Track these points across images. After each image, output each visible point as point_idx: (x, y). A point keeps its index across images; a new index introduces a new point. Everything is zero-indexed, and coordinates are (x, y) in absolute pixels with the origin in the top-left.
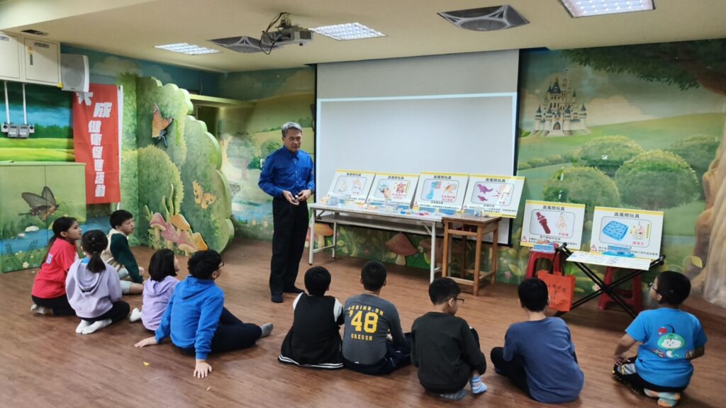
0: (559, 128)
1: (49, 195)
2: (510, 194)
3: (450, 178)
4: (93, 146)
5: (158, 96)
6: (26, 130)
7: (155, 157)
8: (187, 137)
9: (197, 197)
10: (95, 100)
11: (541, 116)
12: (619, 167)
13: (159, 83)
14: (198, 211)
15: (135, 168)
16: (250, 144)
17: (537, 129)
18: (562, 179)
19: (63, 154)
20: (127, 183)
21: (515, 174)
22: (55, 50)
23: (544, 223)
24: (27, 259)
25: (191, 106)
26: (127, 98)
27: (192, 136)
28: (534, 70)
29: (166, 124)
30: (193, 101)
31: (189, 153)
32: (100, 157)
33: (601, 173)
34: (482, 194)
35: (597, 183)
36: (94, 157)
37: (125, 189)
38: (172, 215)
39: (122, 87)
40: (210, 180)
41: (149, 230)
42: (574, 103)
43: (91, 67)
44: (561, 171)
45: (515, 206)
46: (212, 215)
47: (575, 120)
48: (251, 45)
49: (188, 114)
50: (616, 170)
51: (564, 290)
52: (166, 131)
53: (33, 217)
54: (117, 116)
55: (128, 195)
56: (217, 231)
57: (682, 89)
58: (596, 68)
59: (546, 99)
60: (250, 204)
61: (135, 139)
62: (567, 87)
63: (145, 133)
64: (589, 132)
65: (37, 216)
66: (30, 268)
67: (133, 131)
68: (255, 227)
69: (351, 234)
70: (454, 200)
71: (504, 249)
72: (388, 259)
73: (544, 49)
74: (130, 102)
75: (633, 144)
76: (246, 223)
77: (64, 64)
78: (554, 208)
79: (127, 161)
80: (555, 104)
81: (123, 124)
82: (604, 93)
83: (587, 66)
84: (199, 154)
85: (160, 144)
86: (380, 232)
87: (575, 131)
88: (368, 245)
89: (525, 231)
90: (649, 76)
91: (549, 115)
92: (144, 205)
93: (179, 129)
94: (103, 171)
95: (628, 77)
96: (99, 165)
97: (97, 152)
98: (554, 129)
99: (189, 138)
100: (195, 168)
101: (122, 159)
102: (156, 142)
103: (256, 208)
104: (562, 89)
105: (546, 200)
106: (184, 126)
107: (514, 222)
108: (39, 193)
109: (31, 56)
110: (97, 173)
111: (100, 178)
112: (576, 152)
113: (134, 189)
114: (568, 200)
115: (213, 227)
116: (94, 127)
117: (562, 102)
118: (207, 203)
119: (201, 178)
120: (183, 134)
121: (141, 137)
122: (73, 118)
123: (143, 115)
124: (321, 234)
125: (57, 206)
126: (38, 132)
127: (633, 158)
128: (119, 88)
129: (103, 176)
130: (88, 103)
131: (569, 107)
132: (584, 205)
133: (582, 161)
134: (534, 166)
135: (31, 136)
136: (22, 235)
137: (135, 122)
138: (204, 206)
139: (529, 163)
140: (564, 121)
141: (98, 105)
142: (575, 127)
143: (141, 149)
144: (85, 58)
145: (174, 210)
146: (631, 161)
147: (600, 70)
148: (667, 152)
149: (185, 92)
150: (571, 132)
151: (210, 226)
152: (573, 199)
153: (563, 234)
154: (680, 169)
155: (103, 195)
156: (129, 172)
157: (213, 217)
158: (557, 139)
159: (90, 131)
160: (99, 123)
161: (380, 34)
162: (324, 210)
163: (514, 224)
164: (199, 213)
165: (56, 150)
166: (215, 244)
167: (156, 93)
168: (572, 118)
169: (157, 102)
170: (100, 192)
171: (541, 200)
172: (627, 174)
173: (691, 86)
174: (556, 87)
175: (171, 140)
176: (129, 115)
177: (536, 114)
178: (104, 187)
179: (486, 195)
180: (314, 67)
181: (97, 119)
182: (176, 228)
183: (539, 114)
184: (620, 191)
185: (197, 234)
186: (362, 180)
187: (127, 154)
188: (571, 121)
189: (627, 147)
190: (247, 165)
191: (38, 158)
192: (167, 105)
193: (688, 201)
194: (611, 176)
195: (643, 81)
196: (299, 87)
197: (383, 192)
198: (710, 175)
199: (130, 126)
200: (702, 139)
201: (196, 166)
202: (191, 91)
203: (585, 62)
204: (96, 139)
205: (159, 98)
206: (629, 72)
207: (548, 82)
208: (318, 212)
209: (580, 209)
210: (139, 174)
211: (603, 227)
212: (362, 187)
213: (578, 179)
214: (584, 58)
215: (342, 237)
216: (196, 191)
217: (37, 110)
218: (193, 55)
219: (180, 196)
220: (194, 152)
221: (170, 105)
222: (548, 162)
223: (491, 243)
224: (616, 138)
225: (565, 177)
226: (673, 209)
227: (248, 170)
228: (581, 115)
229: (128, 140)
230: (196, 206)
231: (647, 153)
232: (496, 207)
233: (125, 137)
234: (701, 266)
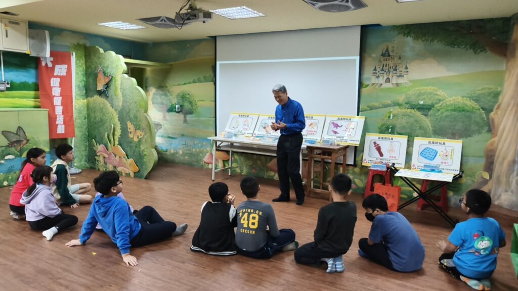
0: (389, 82)
1: (22, 132)
2: (355, 129)
3: (312, 117)
4: (54, 96)
5: (101, 60)
6: (4, 85)
7: (99, 104)
8: (123, 90)
9: (131, 133)
10: (55, 63)
11: (376, 73)
12: (431, 109)
13: (102, 51)
14: (131, 143)
15: (85, 112)
16: (169, 94)
17: (374, 83)
18: (391, 118)
19: (31, 102)
20: (79, 123)
21: (358, 115)
22: (24, 27)
23: (379, 149)
24: (6, 179)
25: (125, 67)
26: (78, 62)
27: (126, 89)
28: (372, 40)
29: (107, 81)
30: (126, 63)
31: (124, 101)
32: (60, 104)
33: (418, 114)
34: (335, 129)
35: (416, 121)
36: (55, 104)
37: (78, 128)
38: (113, 146)
39: (74, 53)
40: (140, 120)
41: (96, 157)
42: (400, 64)
43: (51, 39)
44: (390, 112)
45: (359, 138)
46: (141, 146)
47: (401, 76)
48: (168, 23)
49: (123, 73)
50: (429, 111)
51: (393, 196)
52: (107, 85)
53: (10, 149)
54: (71, 75)
55: (80, 132)
56: (145, 157)
57: (475, 54)
58: (415, 39)
59: (380, 61)
60: (169, 137)
61: (84, 92)
62: (395, 52)
63: (92, 87)
64: (410, 84)
65: (13, 148)
66: (9, 186)
67: (83, 85)
68: (173, 154)
69: (242, 158)
70: (315, 133)
71: (351, 168)
72: (269, 176)
73: (378, 25)
74: (80, 64)
75: (441, 93)
76: (167, 151)
77: (31, 37)
78: (386, 138)
79: (79, 107)
80: (386, 64)
81: (76, 81)
82: (421, 56)
83: (409, 37)
84: (131, 101)
85: (103, 95)
86: (263, 157)
87: (400, 84)
88: (254, 166)
89: (366, 156)
90: (452, 44)
91: (382, 72)
92: (92, 139)
93: (116, 83)
94: (63, 114)
95: (437, 45)
96: (59, 110)
97: (58, 101)
98: (386, 82)
99: (124, 90)
100: (129, 112)
101: (75, 106)
102: (100, 93)
103: (173, 140)
104: (391, 54)
105: (380, 133)
106: (120, 82)
107: (358, 149)
108: (14, 130)
109: (6, 31)
110: (58, 116)
111: (60, 120)
112: (401, 99)
113: (85, 127)
114: (395, 133)
115: (142, 154)
116: (55, 83)
117: (391, 63)
118: (138, 137)
119: (133, 119)
120: (119, 87)
121: (89, 90)
122: (38, 76)
123: (90, 74)
124: (220, 159)
125: (28, 141)
126: (13, 87)
127: (441, 102)
128: (72, 54)
129: (63, 118)
130: (50, 65)
131: (396, 66)
132: (407, 136)
133: (406, 105)
134: (371, 108)
135: (8, 89)
136: (3, 162)
137: (85, 79)
138: (136, 139)
139: (368, 107)
140: (392, 76)
141: (57, 67)
142: (400, 81)
143: (89, 98)
144: (47, 33)
145: (114, 142)
146: (440, 104)
147: (418, 40)
148: (465, 98)
149: (121, 57)
150: (397, 84)
151: (140, 154)
152: (399, 132)
153: (392, 157)
154: (474, 110)
155: (63, 132)
156: (80, 115)
157: (142, 147)
158: (388, 90)
159: (52, 85)
160: (58, 80)
161: (261, 14)
162: (222, 142)
163: (357, 150)
164: (132, 145)
165: (26, 99)
166: (144, 166)
167: (100, 58)
168: (398, 74)
169: (100, 64)
170: (61, 130)
171: (377, 133)
172: (437, 114)
173: (481, 51)
174: (387, 53)
175: (111, 92)
176: (80, 73)
177: (373, 72)
178: (63, 126)
179: (338, 130)
180: (214, 38)
181: (57, 77)
182: (115, 155)
183: (375, 72)
184: (432, 127)
185: (131, 160)
186: (249, 120)
187: (79, 102)
188: (398, 76)
189: (437, 95)
190: (166, 110)
191: (13, 105)
192: (108, 67)
193: (479, 133)
194: (426, 115)
195: (448, 48)
196: (204, 53)
197: (265, 128)
198: (494, 114)
199: (81, 82)
200: (489, 89)
201: (130, 110)
202: (125, 56)
203: (408, 34)
204: (56, 91)
205: (102, 61)
206: (438, 42)
207: (382, 48)
208: (218, 143)
209: (404, 139)
210: (88, 117)
211: (420, 152)
212: (250, 125)
213: (402, 118)
214: (407, 31)
215: (236, 161)
216: (130, 129)
217: (12, 71)
218: (126, 30)
219: (118, 133)
220: (128, 100)
221: (110, 66)
222: (381, 105)
223: (341, 164)
224: (429, 89)
225: (394, 116)
226: (469, 139)
227: (167, 113)
228: (404, 72)
229: (79, 92)
230: (130, 140)
231: (451, 99)
232: (345, 138)
233: (77, 90)
234: (488, 178)
